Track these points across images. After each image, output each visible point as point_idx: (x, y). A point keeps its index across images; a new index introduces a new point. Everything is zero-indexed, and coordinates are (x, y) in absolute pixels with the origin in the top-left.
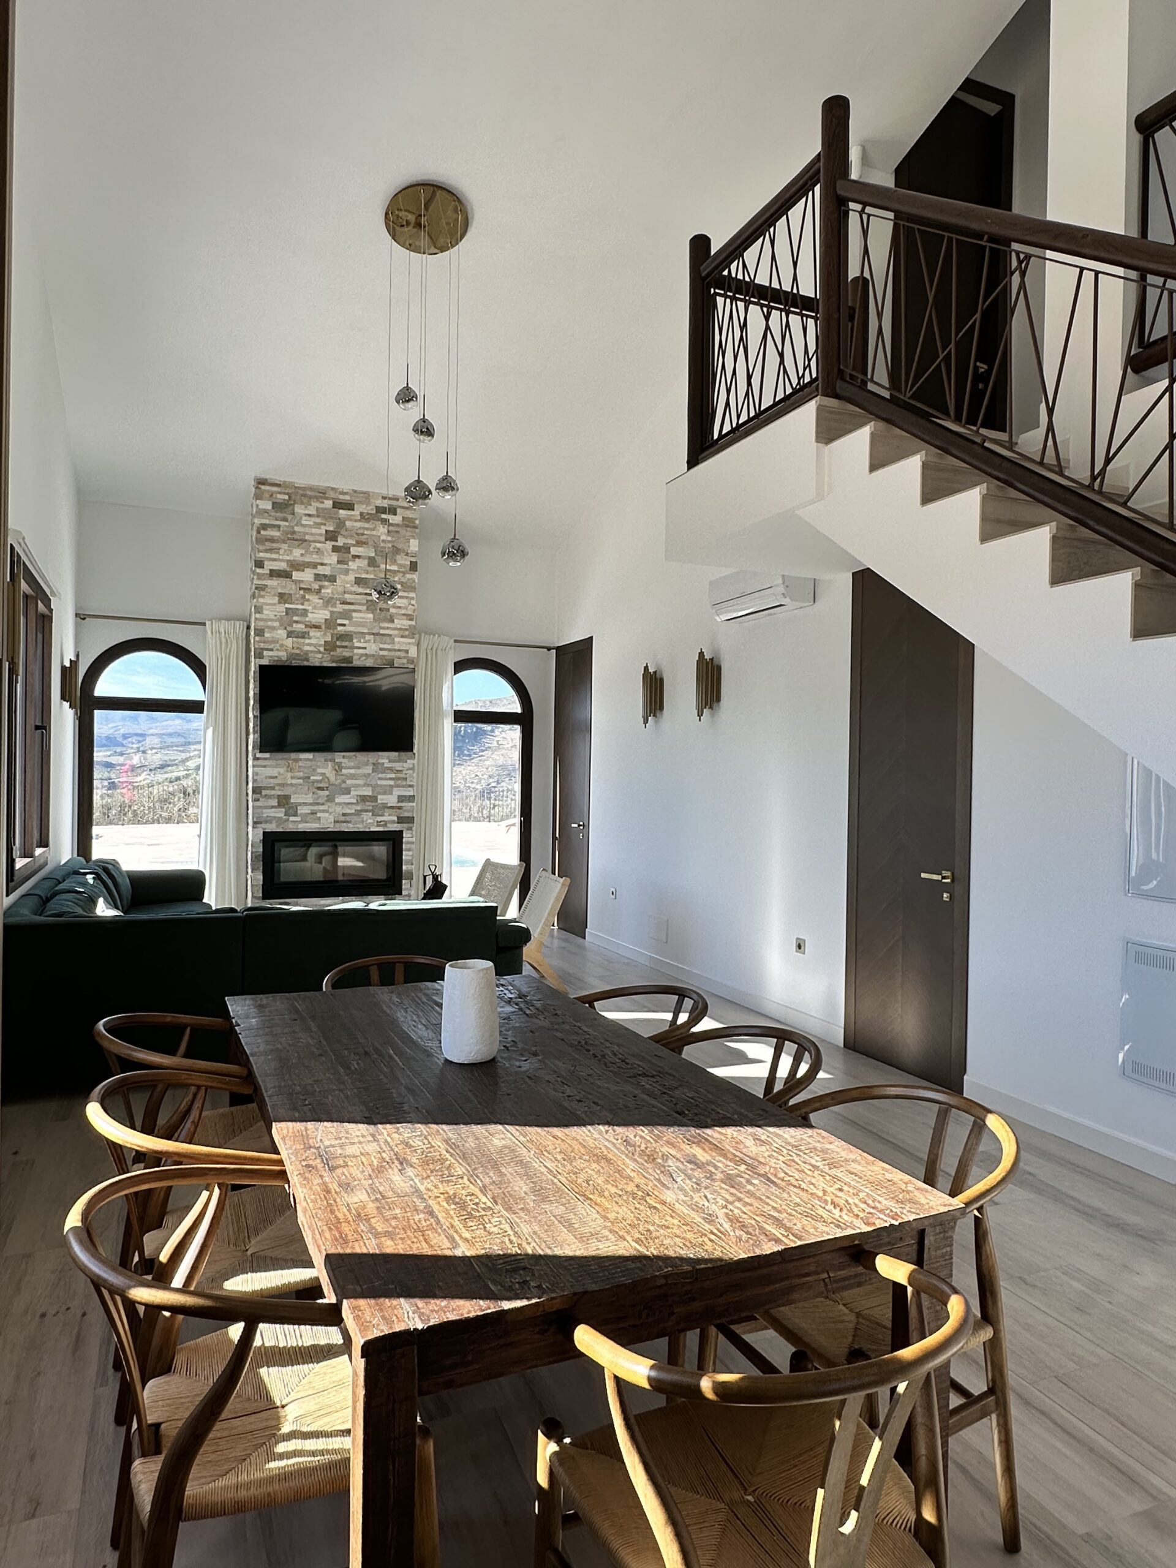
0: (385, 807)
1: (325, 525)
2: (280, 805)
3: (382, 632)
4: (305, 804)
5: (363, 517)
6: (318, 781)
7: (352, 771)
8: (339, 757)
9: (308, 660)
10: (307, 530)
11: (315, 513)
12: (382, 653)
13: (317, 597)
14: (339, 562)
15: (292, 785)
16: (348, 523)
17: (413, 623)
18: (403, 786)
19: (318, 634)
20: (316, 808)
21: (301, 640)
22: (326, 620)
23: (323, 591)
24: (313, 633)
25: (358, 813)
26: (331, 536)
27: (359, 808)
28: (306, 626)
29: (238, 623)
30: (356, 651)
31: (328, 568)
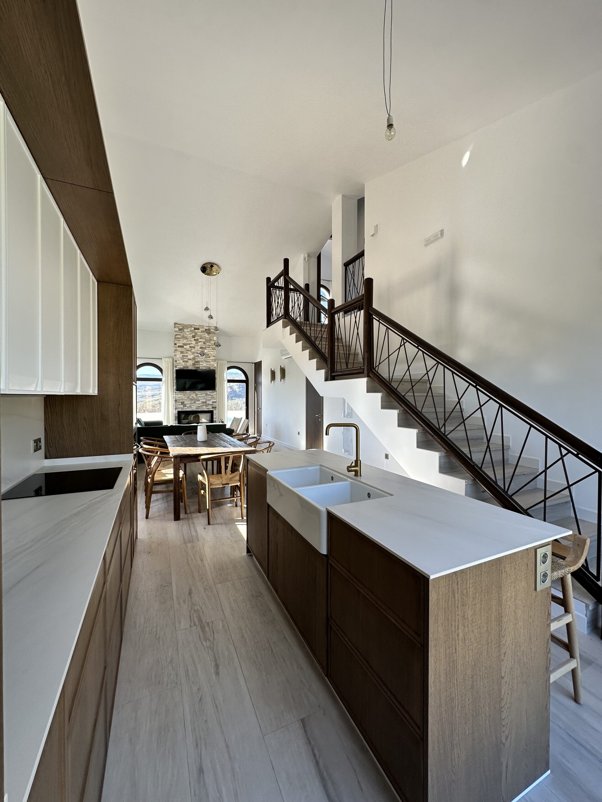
0: (209, 404)
1: (192, 334)
2: (182, 404)
3: (207, 360)
4: (188, 404)
5: (202, 332)
6: (192, 398)
7: (200, 395)
8: (197, 392)
9: (188, 368)
10: (187, 335)
11: (189, 331)
12: (207, 366)
13: (190, 352)
14: (196, 343)
15: (185, 399)
16: (198, 333)
17: (215, 358)
18: (213, 399)
19: (191, 361)
20: (191, 405)
21: (186, 363)
22: (193, 358)
23: (192, 350)
24: (189, 361)
25: (202, 406)
26: (194, 337)
27: (202, 405)
28: (188, 359)
29: (170, 359)
30: (201, 365)
31: (193, 345)
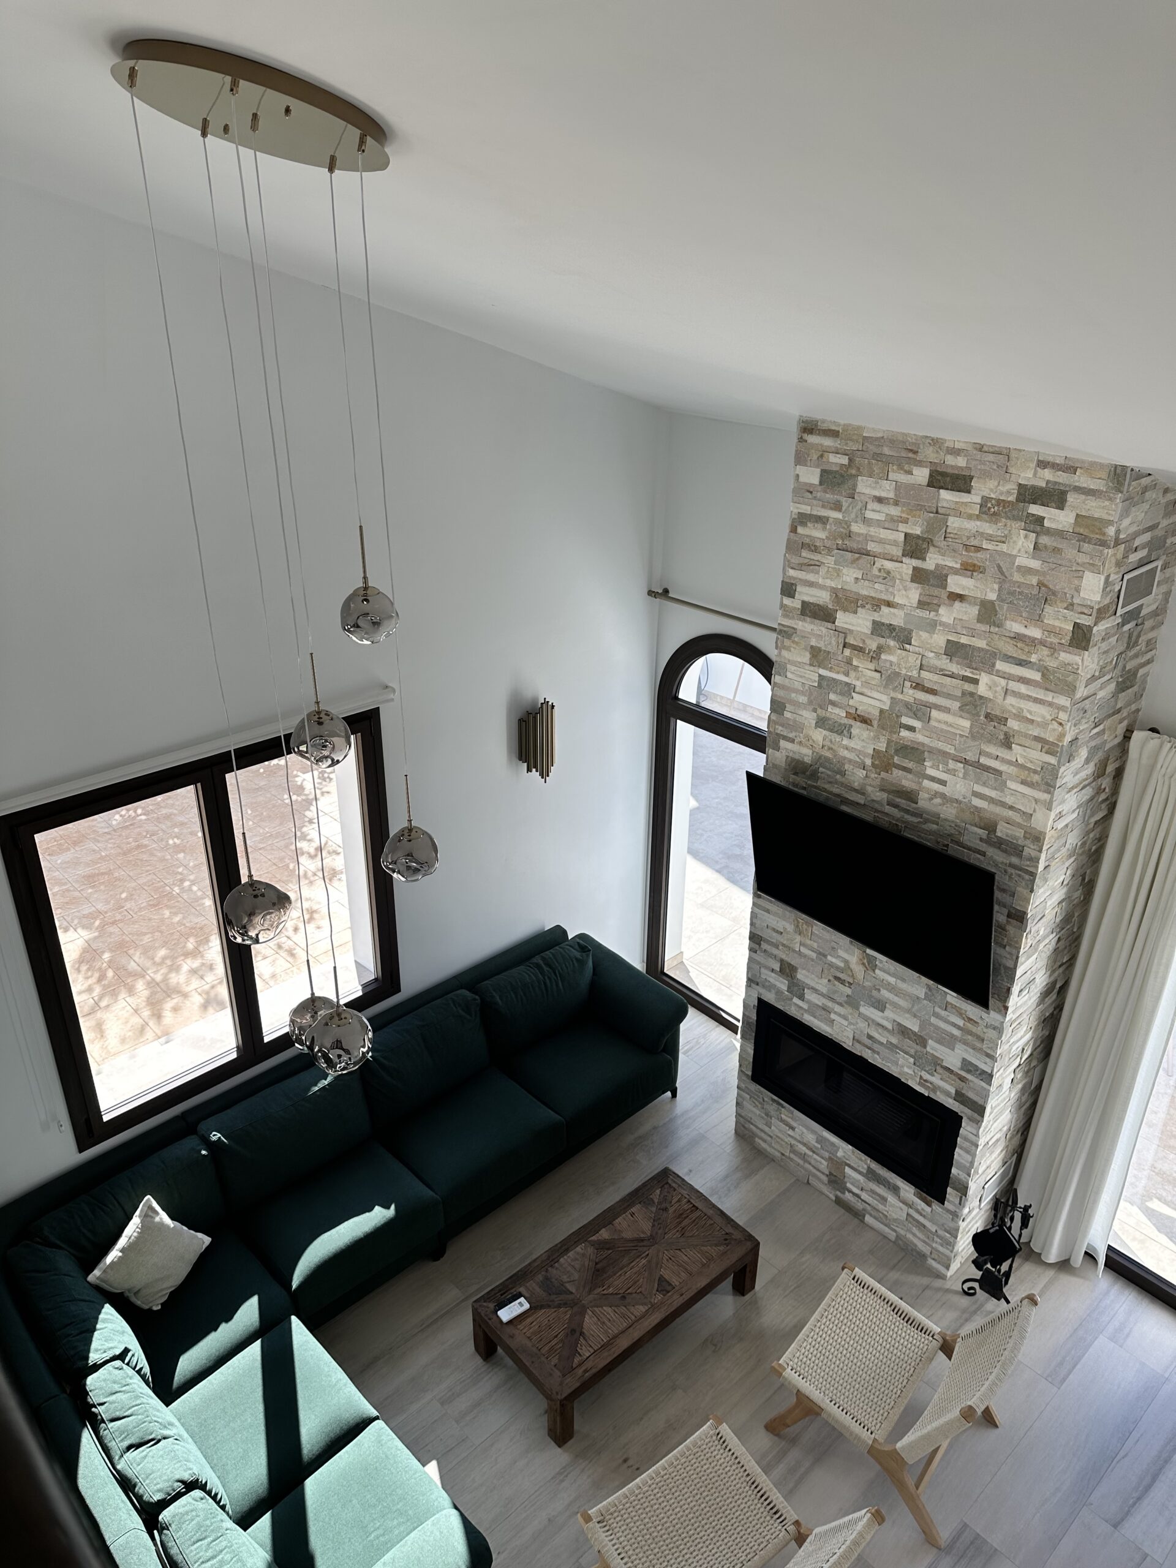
0: (936, 1064)
1: (906, 521)
2: (782, 973)
3: (984, 761)
4: (816, 990)
5: (990, 509)
6: (838, 968)
10: (873, 531)
11: (891, 495)
12: (977, 802)
13: (872, 666)
14: (922, 605)
15: (800, 953)
16: (954, 523)
18: (974, 1049)
19: (865, 734)
20: (830, 1004)
22: (882, 711)
23: (883, 657)
24: (857, 729)
25: (891, 1047)
26: (915, 548)
27: (894, 1041)
28: (850, 715)
30: (926, 783)
31: (900, 613)
